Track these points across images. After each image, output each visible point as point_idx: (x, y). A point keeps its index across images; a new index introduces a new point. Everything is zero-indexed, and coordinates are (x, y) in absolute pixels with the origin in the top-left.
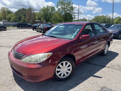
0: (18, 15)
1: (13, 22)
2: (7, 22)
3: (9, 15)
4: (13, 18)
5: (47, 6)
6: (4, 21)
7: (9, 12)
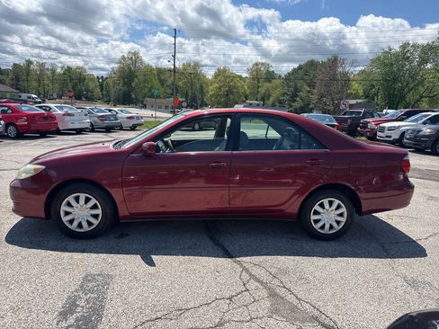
0: (290, 84)
1: (273, 106)
2: (258, 105)
3: (267, 85)
4: (275, 94)
5: (405, 46)
6: (251, 102)
7: (270, 76)
